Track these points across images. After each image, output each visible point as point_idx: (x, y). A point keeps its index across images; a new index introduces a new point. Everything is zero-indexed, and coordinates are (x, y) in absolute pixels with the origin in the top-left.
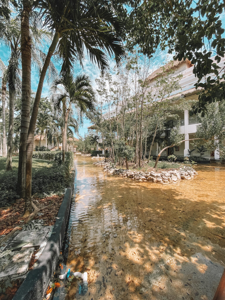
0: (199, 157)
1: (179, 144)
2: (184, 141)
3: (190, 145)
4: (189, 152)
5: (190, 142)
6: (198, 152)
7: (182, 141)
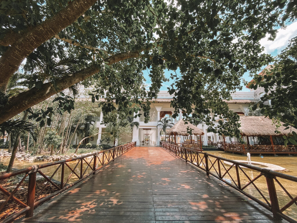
0: (106, 145)
1: (94, 135)
2: (98, 133)
3: (102, 136)
4: (100, 141)
5: (102, 134)
6: (106, 141)
7: (96, 134)
